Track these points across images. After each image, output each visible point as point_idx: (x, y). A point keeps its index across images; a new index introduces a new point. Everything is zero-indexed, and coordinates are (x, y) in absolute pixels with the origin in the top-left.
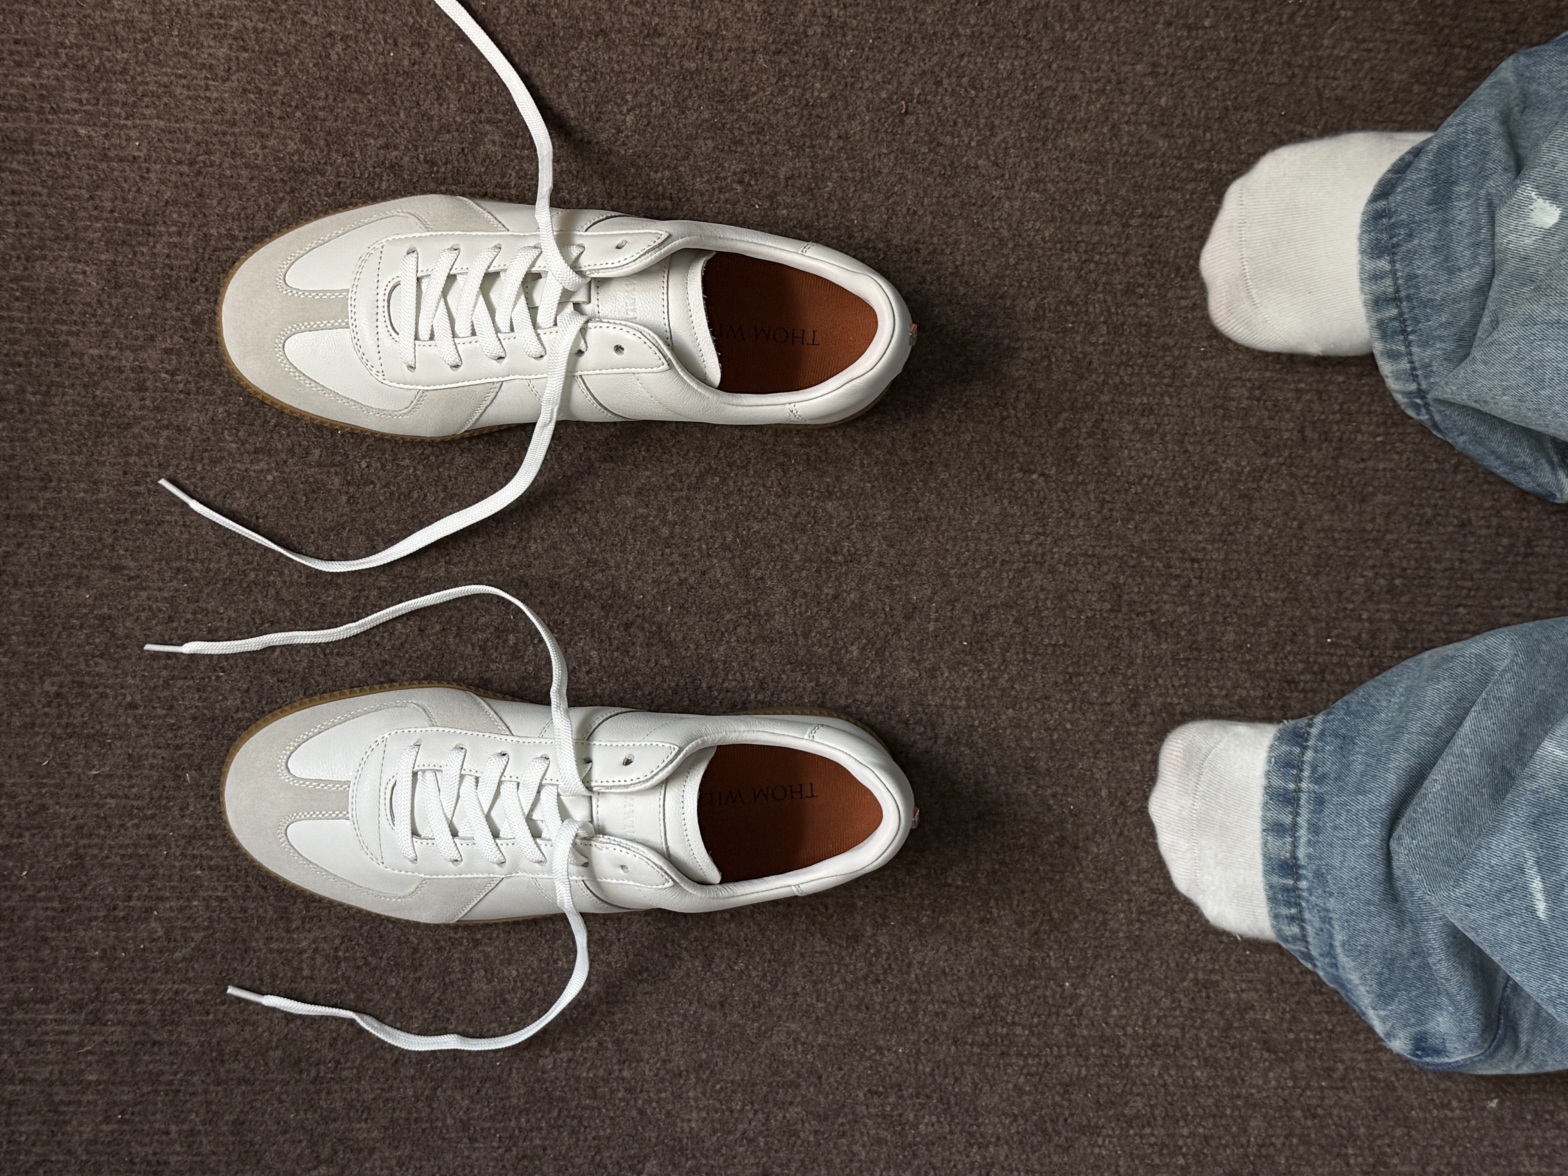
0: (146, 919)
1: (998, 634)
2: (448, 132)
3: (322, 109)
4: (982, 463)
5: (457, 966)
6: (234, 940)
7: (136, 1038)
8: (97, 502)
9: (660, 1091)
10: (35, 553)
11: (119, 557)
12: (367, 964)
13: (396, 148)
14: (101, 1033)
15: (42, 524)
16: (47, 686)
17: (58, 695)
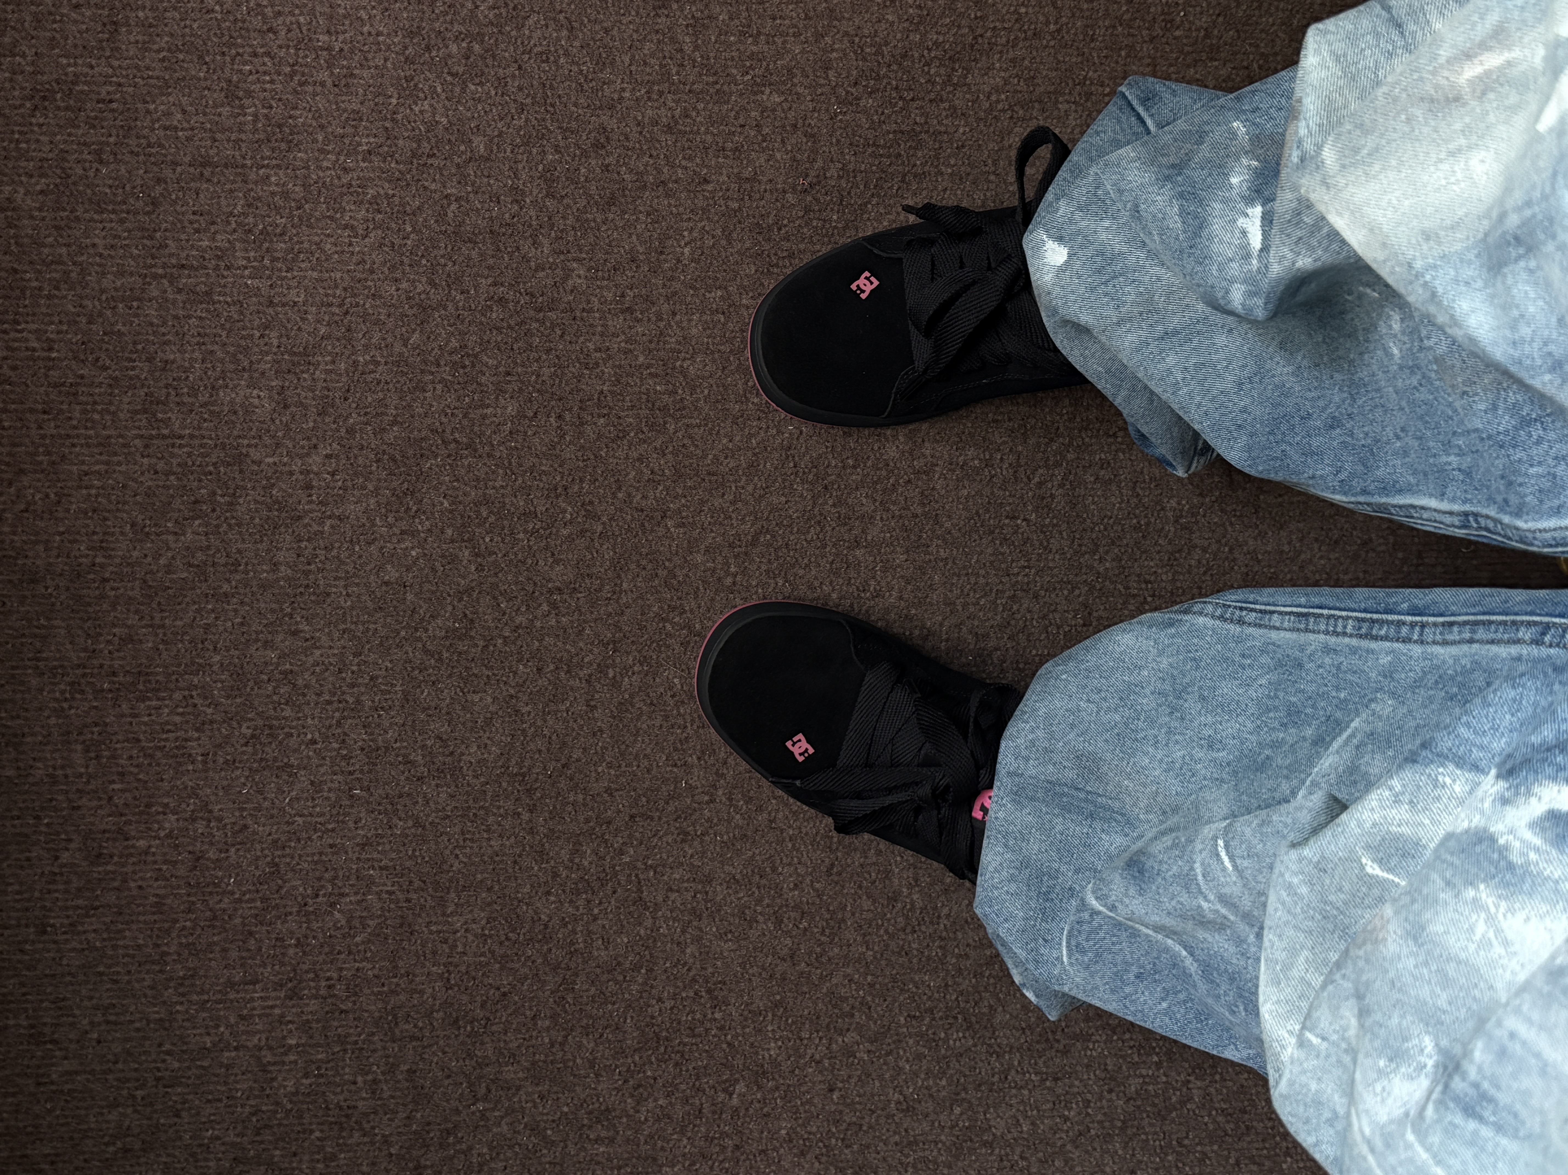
1: (996, 649)
2: (543, 269)
3: (443, 256)
4: (977, 513)
6: (401, 926)
9: (744, 1027)
11: (297, 623)
12: (507, 939)
13: (502, 285)
16: (244, 730)
17: (253, 736)
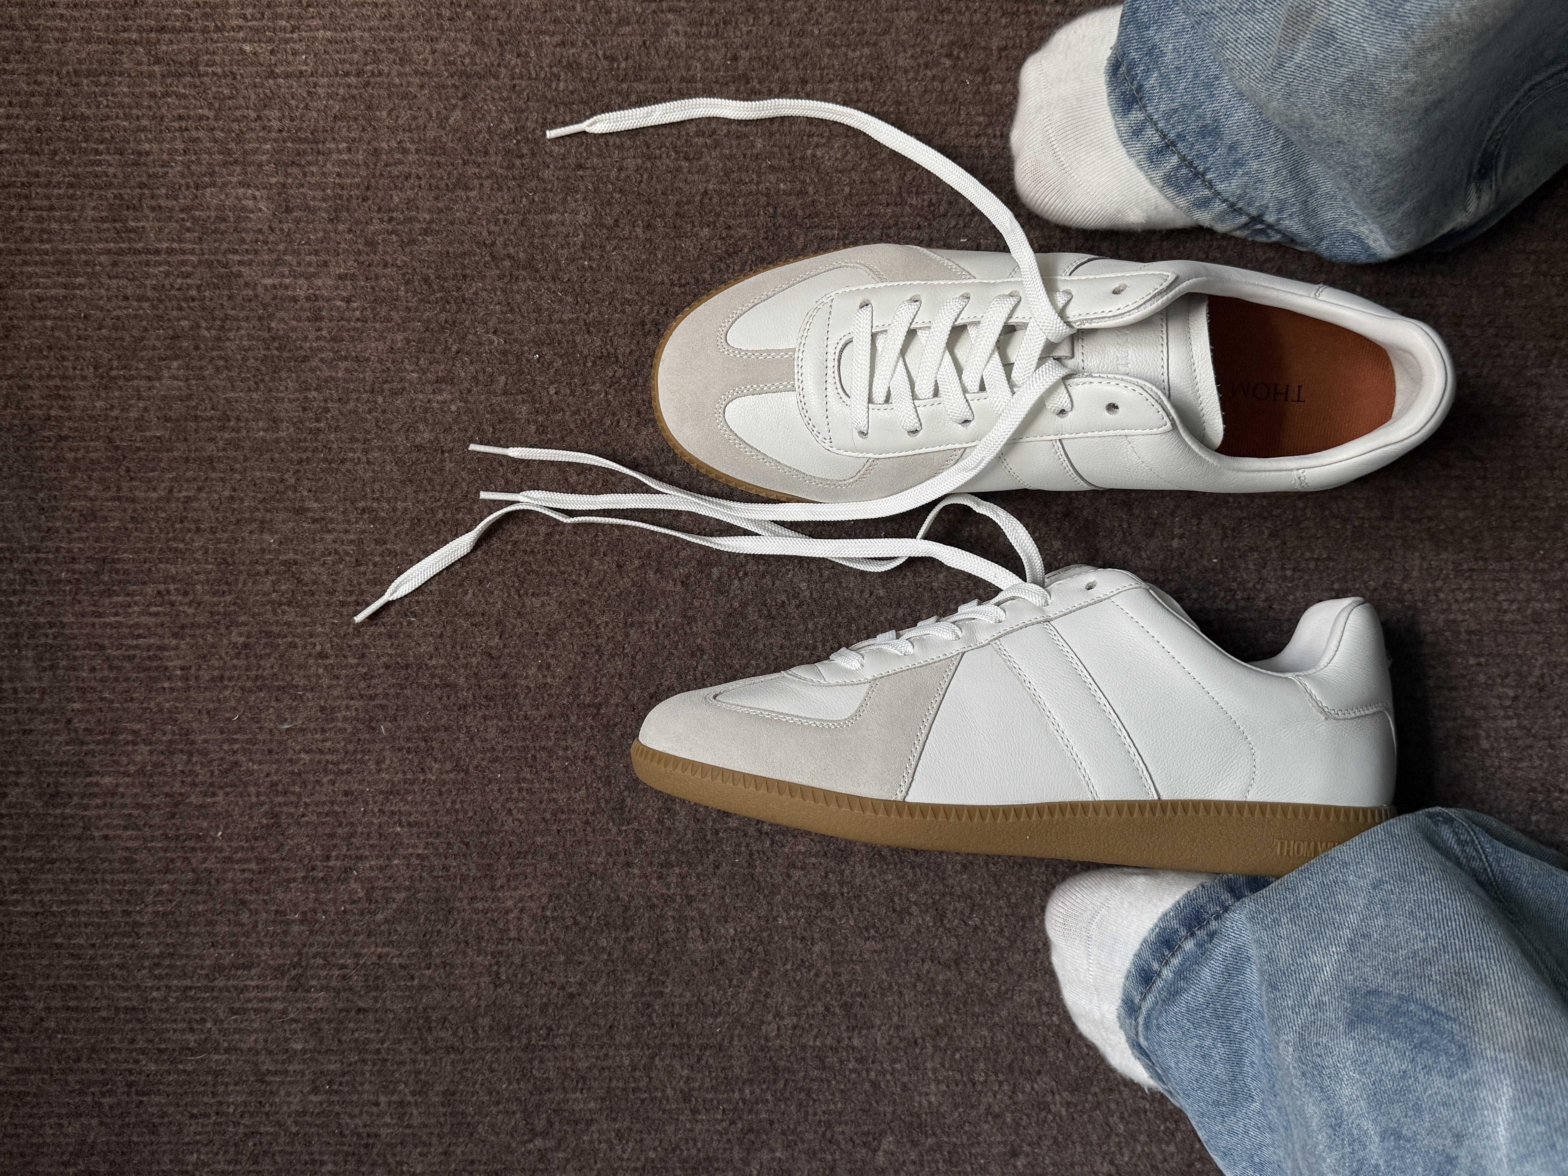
0: (345, 880)
5: (671, 925)
7: (340, 1005)
8: (277, 441)
10: (216, 497)
14: (304, 999)
15: (221, 466)
